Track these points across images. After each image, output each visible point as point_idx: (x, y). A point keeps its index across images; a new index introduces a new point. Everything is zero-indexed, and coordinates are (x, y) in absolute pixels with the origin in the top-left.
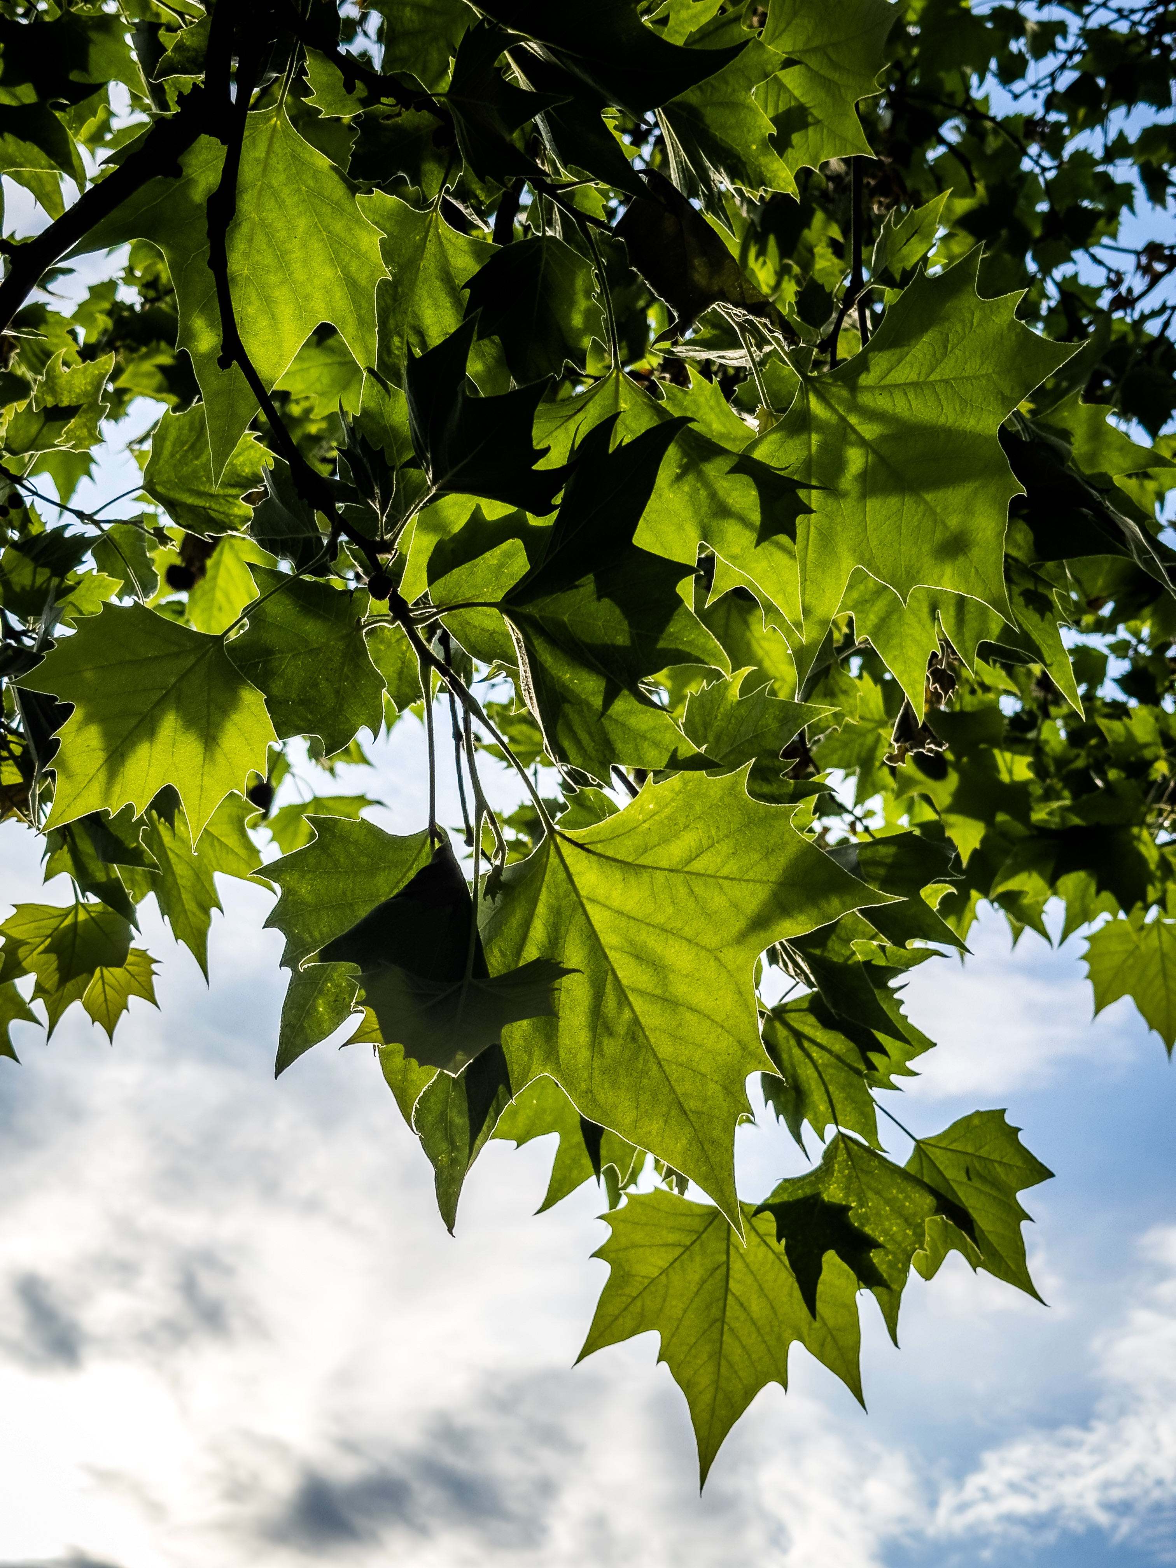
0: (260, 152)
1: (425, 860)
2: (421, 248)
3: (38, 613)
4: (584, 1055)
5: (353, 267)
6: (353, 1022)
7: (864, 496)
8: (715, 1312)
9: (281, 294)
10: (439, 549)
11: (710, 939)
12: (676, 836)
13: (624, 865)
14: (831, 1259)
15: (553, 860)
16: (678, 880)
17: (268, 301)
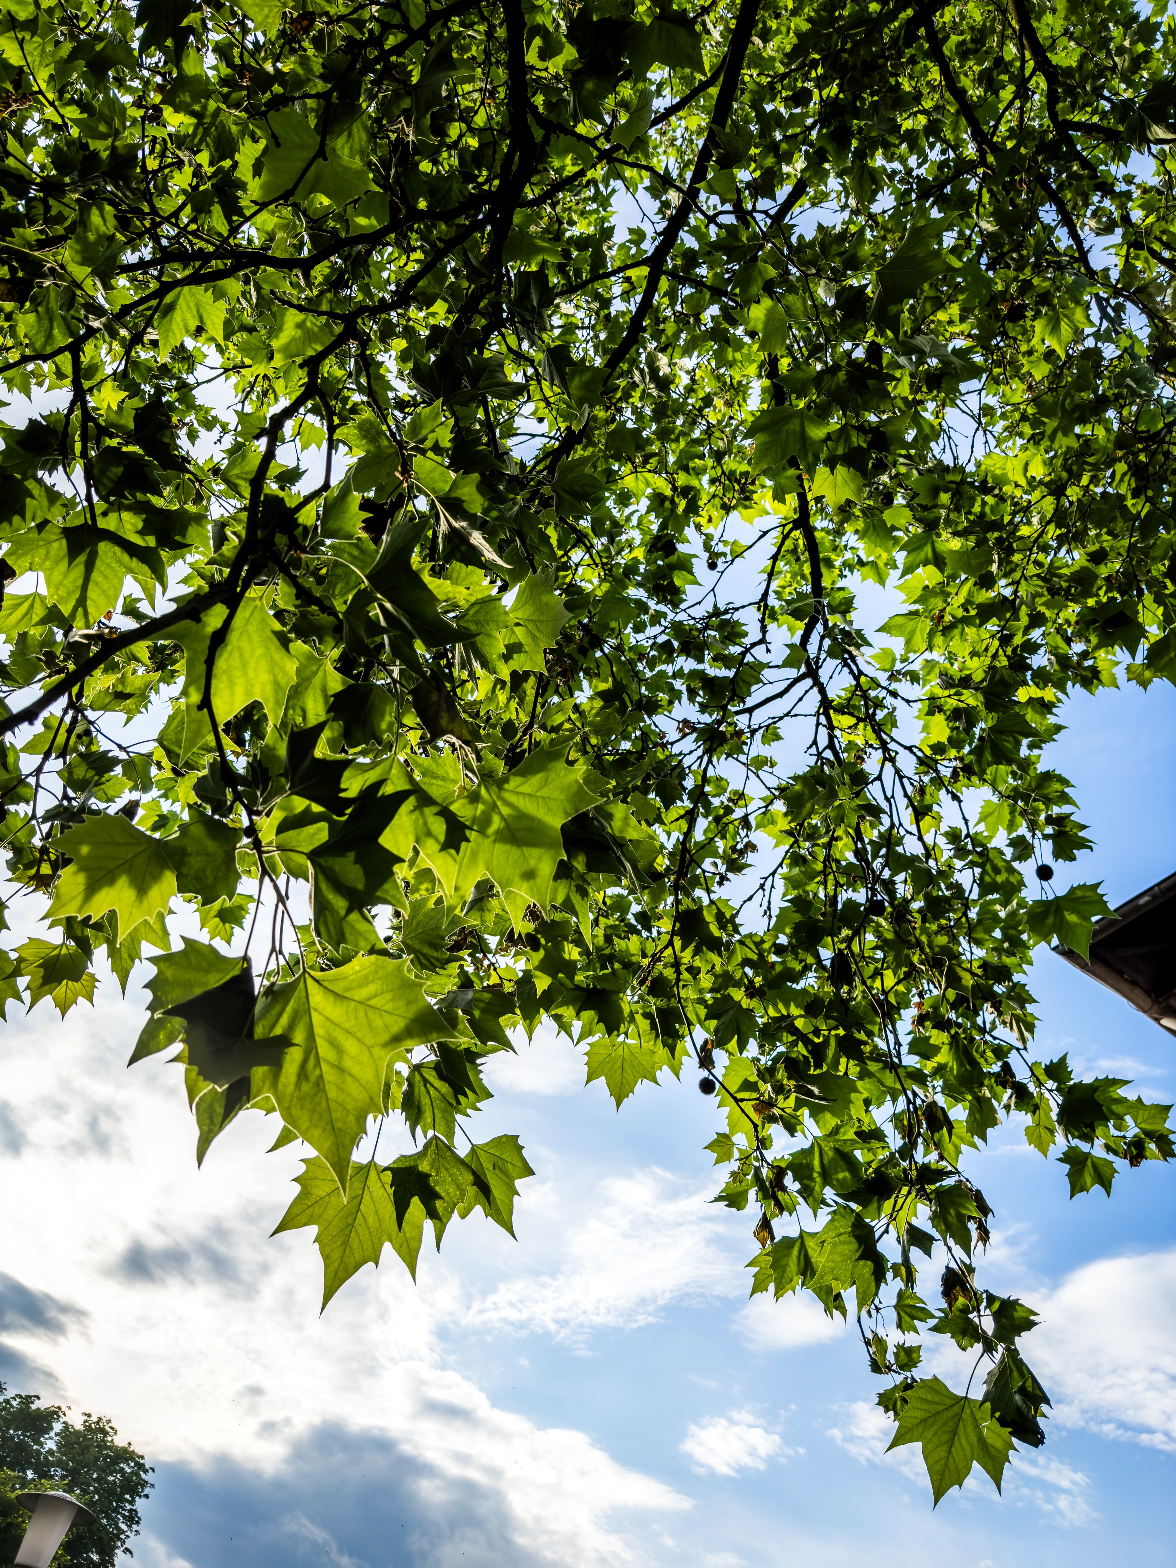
0: (247, 614)
1: (236, 972)
2: (315, 673)
3: (83, 791)
4: (291, 1088)
5: (280, 677)
6: (178, 1047)
7: (495, 841)
8: (350, 1221)
9: (240, 682)
10: (285, 820)
11: (369, 1041)
12: (367, 984)
13: (336, 994)
14: (415, 1201)
15: (301, 985)
16: (361, 1008)
17: (232, 683)
